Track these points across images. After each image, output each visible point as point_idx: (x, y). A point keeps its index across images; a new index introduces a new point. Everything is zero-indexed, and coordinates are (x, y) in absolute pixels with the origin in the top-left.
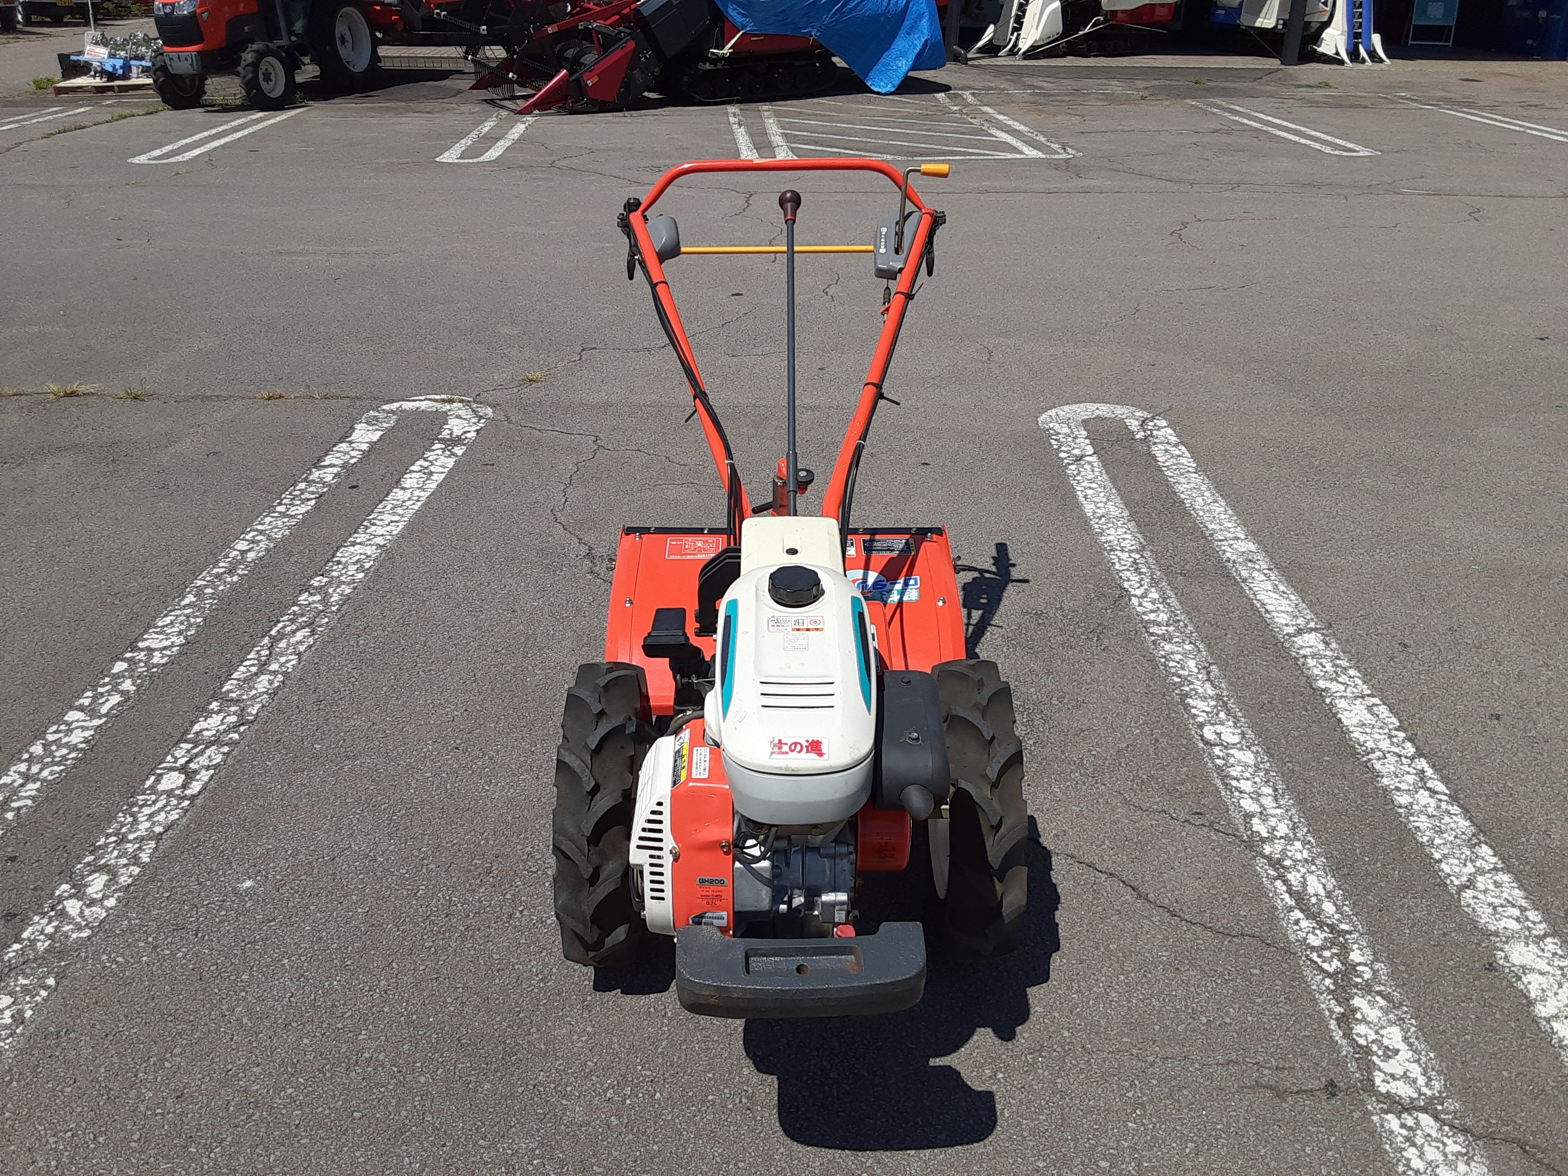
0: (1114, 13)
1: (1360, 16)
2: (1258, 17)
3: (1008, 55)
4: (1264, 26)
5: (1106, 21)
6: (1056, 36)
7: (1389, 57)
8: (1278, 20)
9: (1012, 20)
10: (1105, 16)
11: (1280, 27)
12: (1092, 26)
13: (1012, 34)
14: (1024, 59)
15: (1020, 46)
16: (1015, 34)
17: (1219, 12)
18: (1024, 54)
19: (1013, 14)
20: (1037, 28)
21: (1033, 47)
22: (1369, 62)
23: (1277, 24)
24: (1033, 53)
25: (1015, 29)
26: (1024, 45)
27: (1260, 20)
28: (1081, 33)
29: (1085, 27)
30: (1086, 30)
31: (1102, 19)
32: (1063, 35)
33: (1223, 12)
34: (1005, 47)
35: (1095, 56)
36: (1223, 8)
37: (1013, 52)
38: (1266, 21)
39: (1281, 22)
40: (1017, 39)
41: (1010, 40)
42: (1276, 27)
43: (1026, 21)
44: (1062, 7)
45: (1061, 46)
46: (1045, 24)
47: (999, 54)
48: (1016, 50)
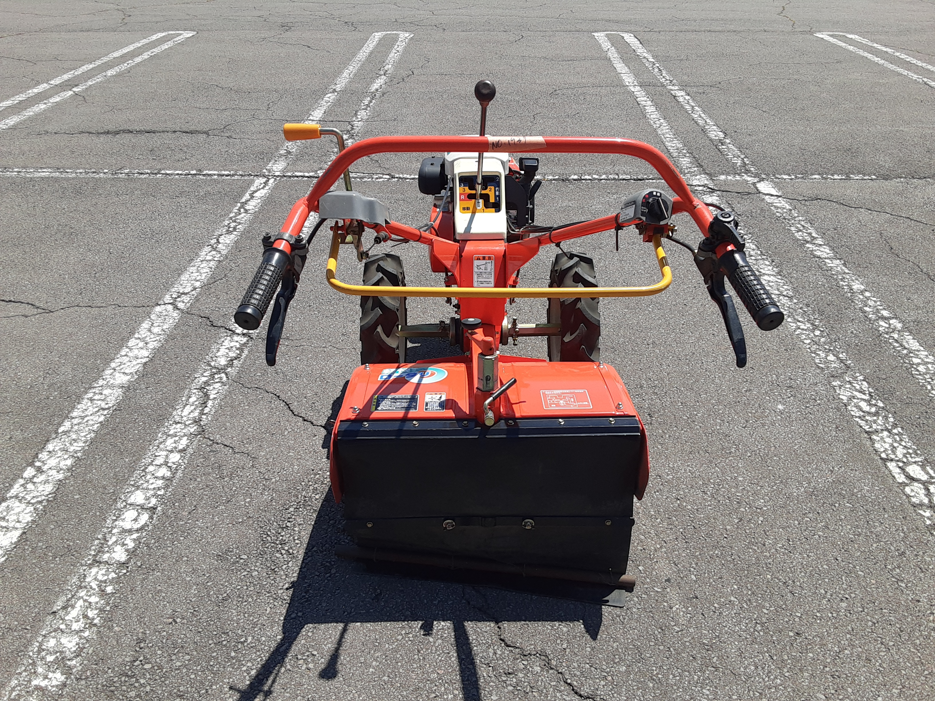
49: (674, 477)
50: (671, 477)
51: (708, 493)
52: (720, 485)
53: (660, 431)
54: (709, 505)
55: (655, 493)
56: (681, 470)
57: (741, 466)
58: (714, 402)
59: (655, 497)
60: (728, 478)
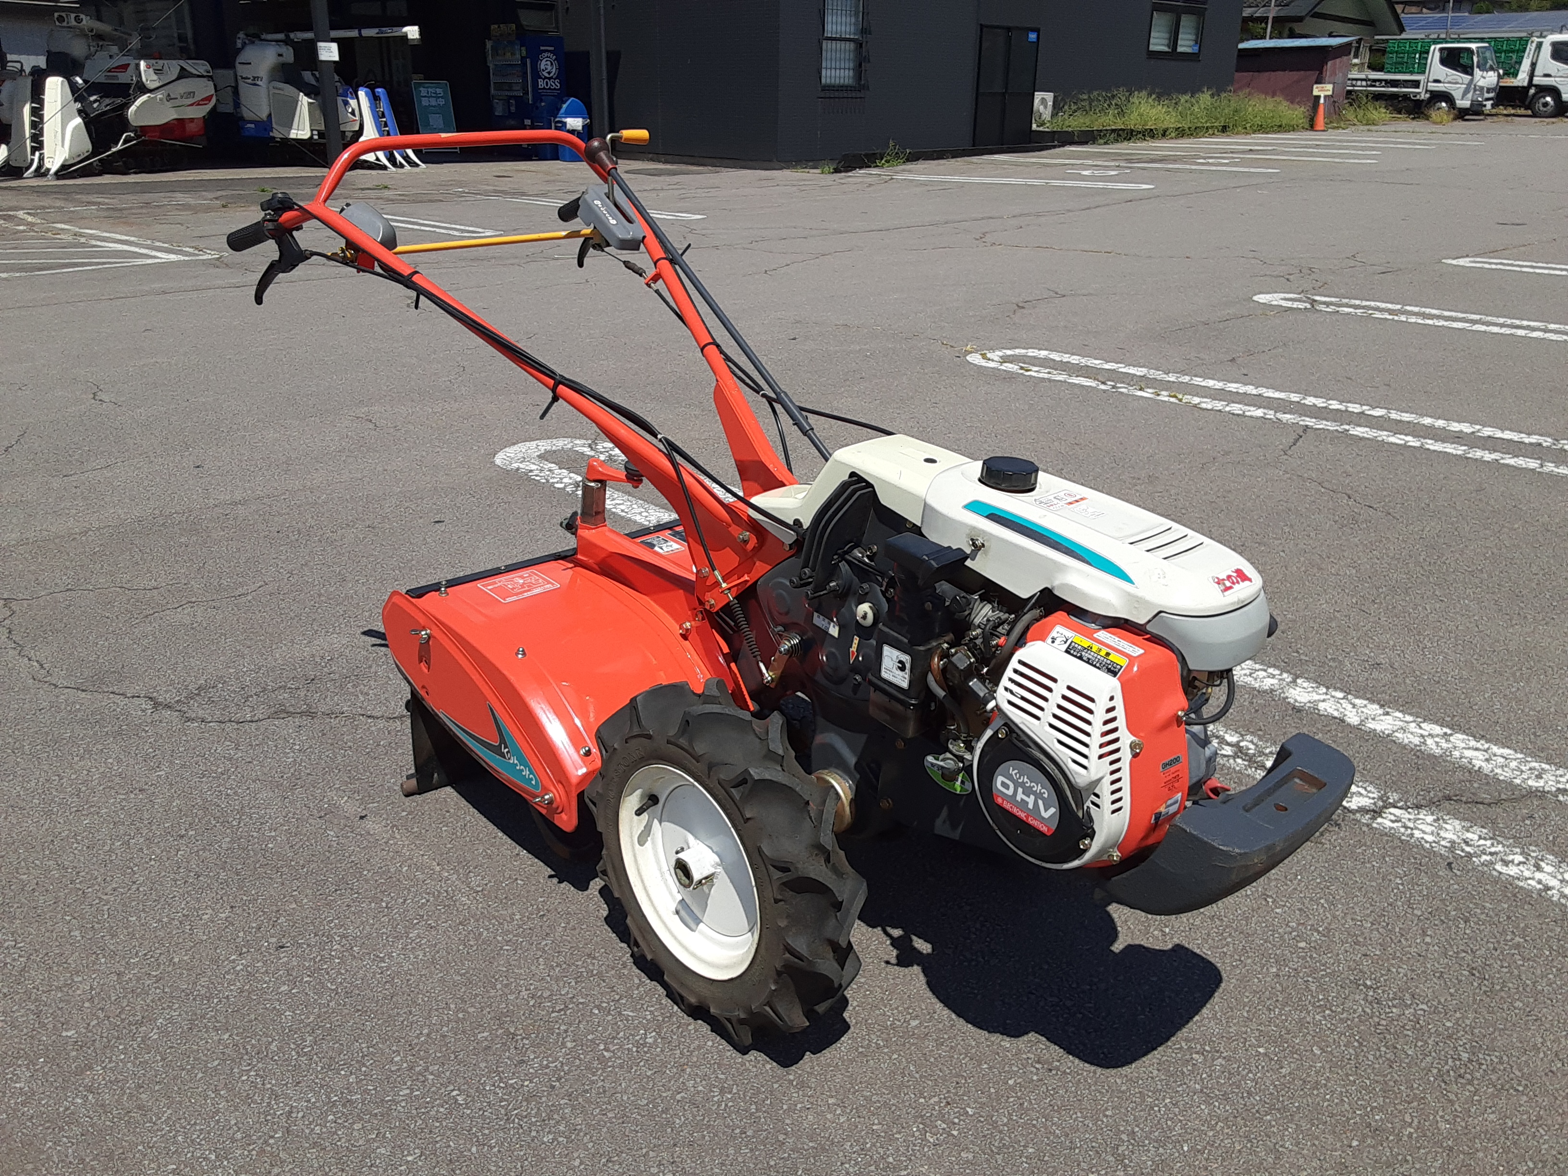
0: (144, 129)
1: (386, 125)
2: (291, 128)
3: (35, 176)
4: (299, 137)
5: (138, 137)
6: (87, 154)
7: (423, 162)
8: (312, 130)
9: (28, 141)
10: (135, 131)
11: (316, 137)
12: (124, 143)
13: (33, 153)
14: (58, 179)
15: (47, 165)
16: (37, 154)
17: (249, 125)
18: (56, 173)
19: (27, 135)
20: (63, 146)
21: (63, 167)
22: (407, 167)
23: (312, 135)
24: (65, 172)
25: (34, 150)
26: (53, 164)
27: (293, 131)
28: (114, 150)
29: (117, 144)
30: (120, 146)
31: (132, 135)
32: (94, 154)
33: (253, 126)
34: (28, 168)
35: (135, 173)
36: (251, 122)
37: (40, 172)
38: (300, 132)
39: (315, 132)
40: (41, 159)
41: (32, 160)
42: (311, 137)
43: (47, 138)
44: (86, 124)
45: (95, 164)
46: (71, 140)
47: (25, 175)
48: (43, 170)
49: (407, 937)
50: (411, 935)
51: (337, 939)
52: (320, 961)
53: (471, 1010)
54: (332, 921)
55: (428, 901)
56: (399, 955)
57: (287, 1013)
58: (383, 1150)
59: (424, 895)
60: (308, 979)
